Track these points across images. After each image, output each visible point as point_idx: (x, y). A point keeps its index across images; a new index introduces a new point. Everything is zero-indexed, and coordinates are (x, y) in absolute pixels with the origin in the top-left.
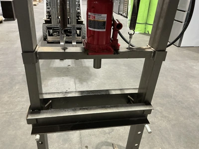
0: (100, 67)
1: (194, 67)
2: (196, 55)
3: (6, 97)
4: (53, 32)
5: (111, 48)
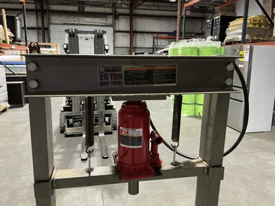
0: (138, 193)
1: (270, 162)
2: (268, 143)
4: (74, 122)
5: (150, 167)
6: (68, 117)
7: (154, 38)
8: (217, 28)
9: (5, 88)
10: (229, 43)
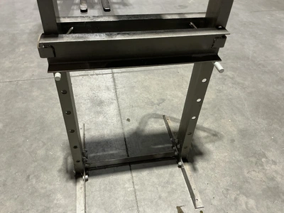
3: (7, 62)
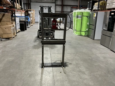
6: (40, 33)
7: (71, 8)
8: (91, 5)
9: (19, 24)
10: (94, 11)
